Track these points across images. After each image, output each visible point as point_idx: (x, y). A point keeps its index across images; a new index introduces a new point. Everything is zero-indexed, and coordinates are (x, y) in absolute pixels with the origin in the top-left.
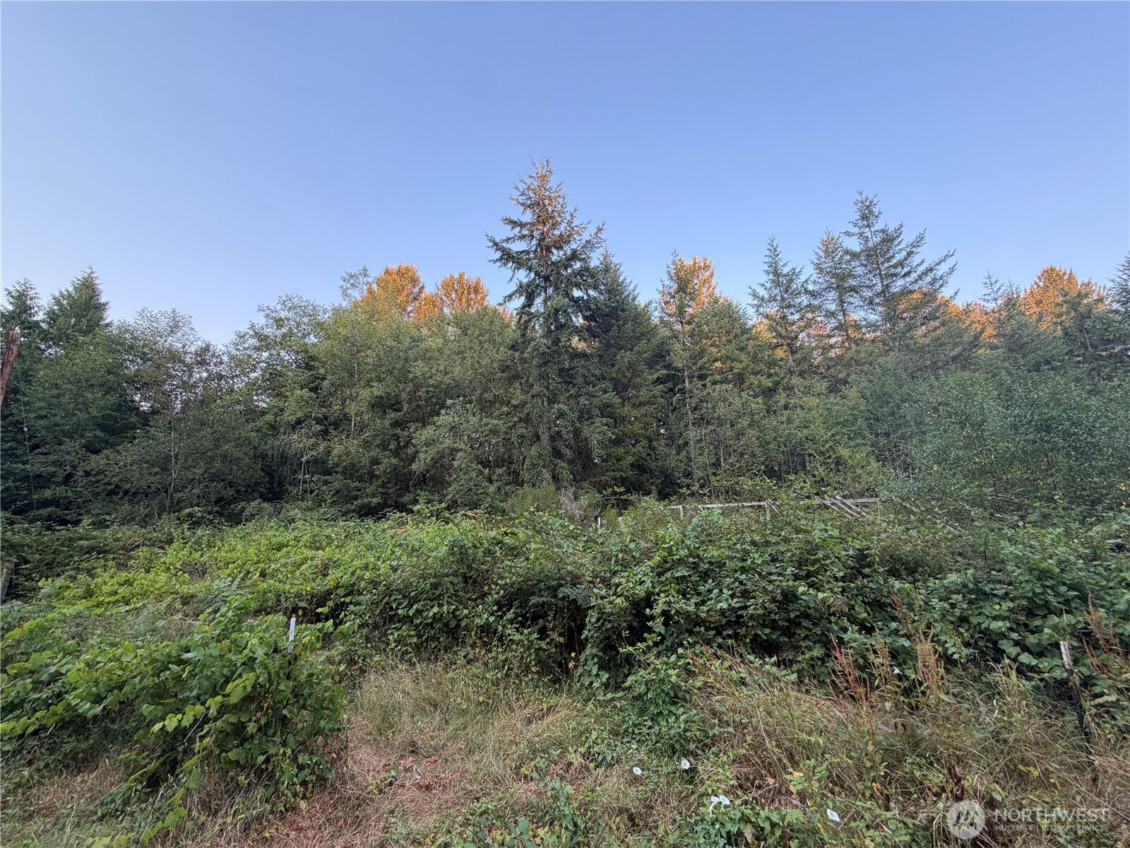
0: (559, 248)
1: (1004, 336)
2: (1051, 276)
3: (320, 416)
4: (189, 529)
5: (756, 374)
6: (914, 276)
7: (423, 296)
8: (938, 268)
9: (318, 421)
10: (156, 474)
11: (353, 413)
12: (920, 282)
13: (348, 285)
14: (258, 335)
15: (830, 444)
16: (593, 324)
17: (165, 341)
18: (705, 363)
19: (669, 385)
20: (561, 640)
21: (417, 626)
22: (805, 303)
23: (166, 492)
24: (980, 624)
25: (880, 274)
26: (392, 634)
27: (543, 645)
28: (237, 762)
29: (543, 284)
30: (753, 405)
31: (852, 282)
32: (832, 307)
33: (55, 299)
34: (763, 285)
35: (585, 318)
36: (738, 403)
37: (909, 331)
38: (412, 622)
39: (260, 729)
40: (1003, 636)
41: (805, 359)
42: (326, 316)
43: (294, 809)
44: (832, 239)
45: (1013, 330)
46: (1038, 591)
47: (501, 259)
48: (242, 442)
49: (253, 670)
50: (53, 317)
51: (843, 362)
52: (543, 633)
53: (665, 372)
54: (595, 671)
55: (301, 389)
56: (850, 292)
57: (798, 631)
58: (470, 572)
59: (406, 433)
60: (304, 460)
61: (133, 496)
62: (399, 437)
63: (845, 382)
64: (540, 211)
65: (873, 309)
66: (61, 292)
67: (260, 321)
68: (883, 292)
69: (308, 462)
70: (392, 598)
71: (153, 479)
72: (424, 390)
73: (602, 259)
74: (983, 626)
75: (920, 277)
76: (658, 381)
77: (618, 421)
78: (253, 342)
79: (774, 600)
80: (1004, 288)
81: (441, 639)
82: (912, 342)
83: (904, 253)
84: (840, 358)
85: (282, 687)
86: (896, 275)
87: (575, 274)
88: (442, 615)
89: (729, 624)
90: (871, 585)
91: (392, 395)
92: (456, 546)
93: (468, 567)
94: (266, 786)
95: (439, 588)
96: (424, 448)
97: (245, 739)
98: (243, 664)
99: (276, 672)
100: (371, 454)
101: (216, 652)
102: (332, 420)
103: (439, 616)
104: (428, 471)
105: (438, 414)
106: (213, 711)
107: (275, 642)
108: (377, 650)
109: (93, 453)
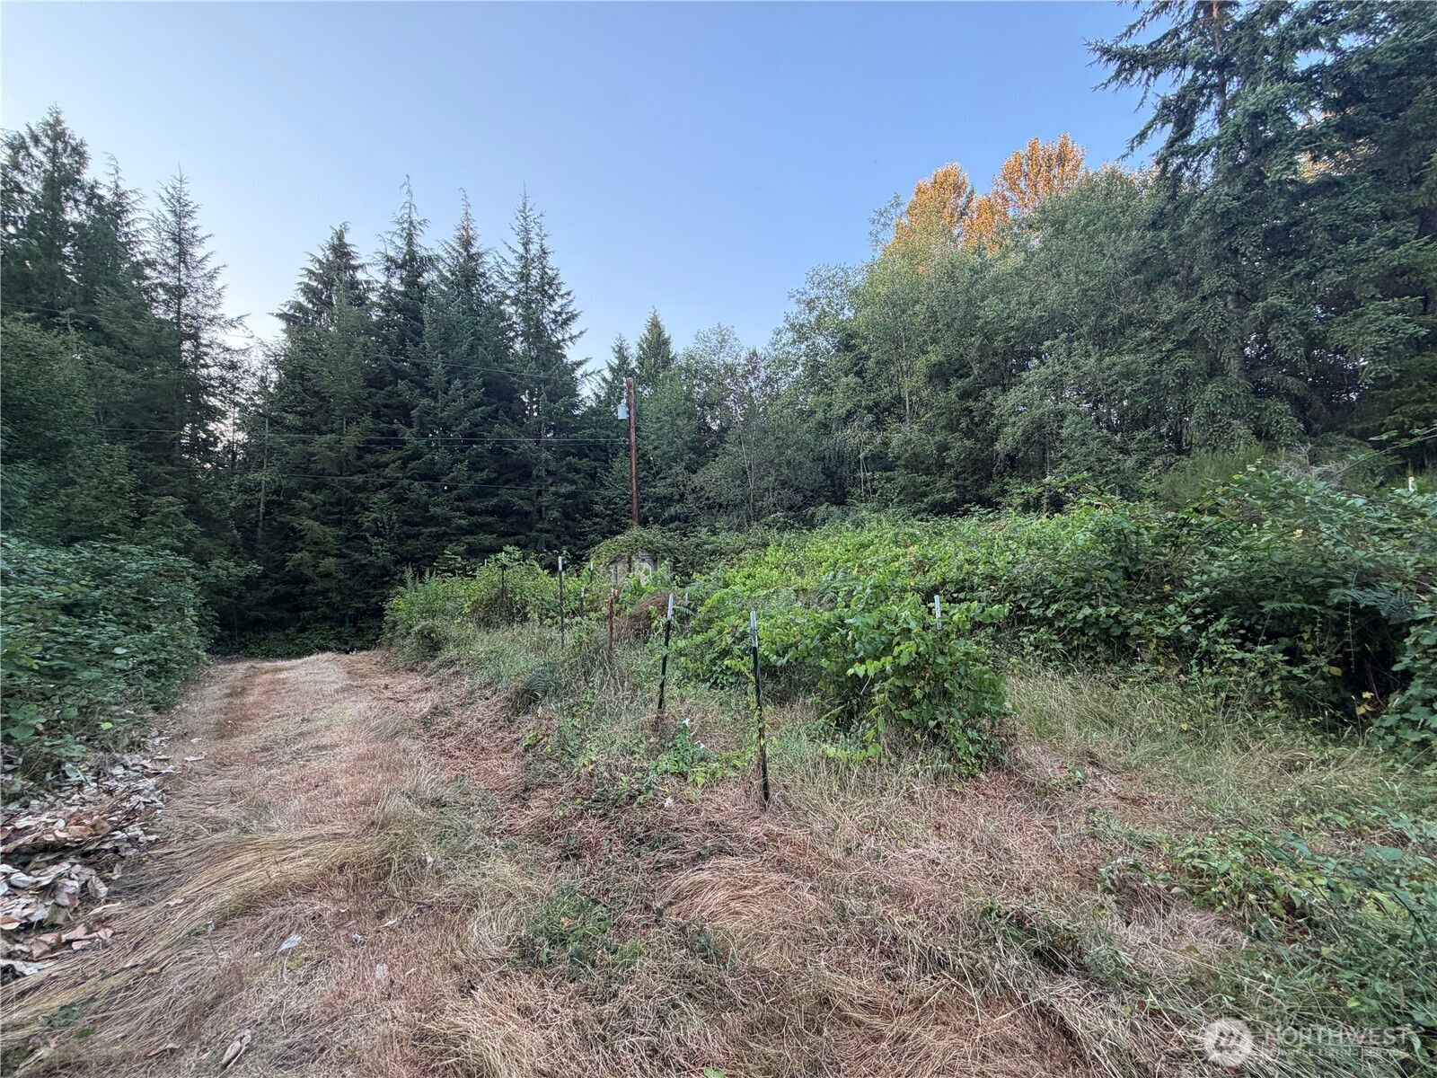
4: (778, 534)
9: (870, 409)
10: (738, 487)
11: (906, 392)
14: (792, 326)
17: (719, 358)
20: (1336, 671)
21: (1061, 629)
23: (748, 503)
26: (1025, 636)
28: (910, 721)
29: (1214, 80)
38: (1052, 625)
39: (925, 697)
42: (860, 278)
43: (975, 776)
47: (1119, 73)
48: (801, 445)
49: (911, 639)
58: (1135, 566)
59: (981, 405)
60: (861, 456)
62: (972, 411)
69: (866, 459)
70: (1019, 596)
71: (737, 491)
72: (1000, 338)
81: (1098, 649)
85: (940, 661)
88: (1097, 619)
91: (955, 357)
92: (1108, 531)
93: (1131, 559)
94: (942, 748)
95: (1088, 586)
96: (1012, 419)
97: (912, 703)
98: (899, 634)
99: (932, 645)
100: (937, 438)
101: (871, 622)
102: (884, 405)
103: (1092, 620)
104: (1018, 450)
105: (1026, 368)
106: (889, 669)
107: (922, 618)
108: (1010, 652)
109: (694, 473)
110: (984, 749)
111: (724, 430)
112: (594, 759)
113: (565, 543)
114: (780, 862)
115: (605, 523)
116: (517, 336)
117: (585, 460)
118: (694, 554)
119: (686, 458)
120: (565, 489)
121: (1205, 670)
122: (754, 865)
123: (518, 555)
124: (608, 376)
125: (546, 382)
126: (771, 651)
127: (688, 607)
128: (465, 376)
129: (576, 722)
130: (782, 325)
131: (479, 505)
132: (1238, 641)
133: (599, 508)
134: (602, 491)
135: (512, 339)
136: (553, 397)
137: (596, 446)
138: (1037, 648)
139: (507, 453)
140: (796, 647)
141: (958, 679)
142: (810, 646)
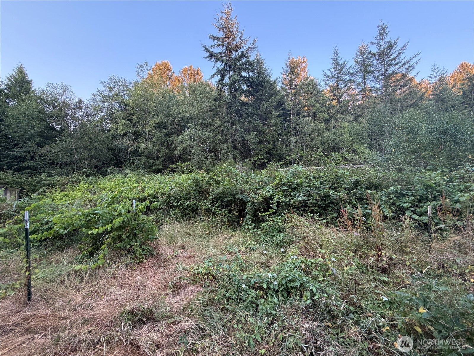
0: (236, 51)
1: (435, 95)
2: (464, 67)
3: (134, 132)
4: (86, 177)
5: (322, 112)
6: (400, 65)
7: (174, 77)
8: (412, 60)
9: (133, 134)
10: (68, 156)
11: (147, 130)
12: (402, 68)
13: (139, 70)
14: (101, 95)
15: (351, 143)
16: (251, 89)
17: (61, 98)
18: (300, 108)
19: (284, 118)
20: (237, 214)
21: (181, 209)
22: (348, 79)
23: (74, 163)
24: (399, 205)
25: (384, 64)
27: (230, 215)
28: (120, 247)
29: (228, 69)
30: (319, 126)
31: (371, 68)
32: (360, 81)
33: (8, 78)
34: (329, 70)
35: (248, 86)
36: (313, 125)
37: (393, 92)
38: (179, 208)
39: (127, 237)
40: (408, 209)
41: (344, 106)
42: (131, 86)
43: (142, 262)
44: (364, 46)
45: (440, 92)
46: (425, 193)
47: (209, 56)
48: (102, 143)
49: (121, 216)
50: (9, 87)
51: (361, 107)
52: (230, 212)
53: (282, 111)
54: (250, 223)
55: (124, 120)
56: (369, 73)
57: (328, 208)
59: (171, 139)
60: (129, 150)
61: (61, 165)
62: (168, 141)
63: (361, 116)
64: (226, 32)
65: (378, 82)
66: (10, 75)
67: (102, 88)
68: (384, 73)
69: (131, 151)
71: (67, 158)
72: (177, 119)
73: (256, 57)
74: (400, 206)
75: (402, 66)
76: (279, 116)
77: (261, 133)
78: (100, 98)
79: (320, 196)
80: (440, 71)
82: (393, 97)
83: (397, 53)
84: (360, 105)
85: (133, 223)
86: (391, 65)
87: (243, 64)
89: (302, 206)
90: (359, 192)
91: (164, 122)
92: (195, 180)
93: (200, 188)
94: (131, 255)
95: (189, 195)
96: (179, 145)
97: (122, 240)
98: (117, 215)
99: (130, 218)
100: (157, 148)
101: (107, 211)
102: (139, 133)
103: (189, 205)
104: (181, 155)
105: (184, 131)
106: (109, 229)
107: (128, 209)
108: (166, 217)
109: (41, 147)
110: (148, 252)
111: (62, 130)
118: (35, 185)
119: (37, 139)
121: (213, 217)
130: (96, 93)
132: (220, 208)
138: (174, 215)
140: (73, 225)
141: (141, 229)
142: (79, 224)
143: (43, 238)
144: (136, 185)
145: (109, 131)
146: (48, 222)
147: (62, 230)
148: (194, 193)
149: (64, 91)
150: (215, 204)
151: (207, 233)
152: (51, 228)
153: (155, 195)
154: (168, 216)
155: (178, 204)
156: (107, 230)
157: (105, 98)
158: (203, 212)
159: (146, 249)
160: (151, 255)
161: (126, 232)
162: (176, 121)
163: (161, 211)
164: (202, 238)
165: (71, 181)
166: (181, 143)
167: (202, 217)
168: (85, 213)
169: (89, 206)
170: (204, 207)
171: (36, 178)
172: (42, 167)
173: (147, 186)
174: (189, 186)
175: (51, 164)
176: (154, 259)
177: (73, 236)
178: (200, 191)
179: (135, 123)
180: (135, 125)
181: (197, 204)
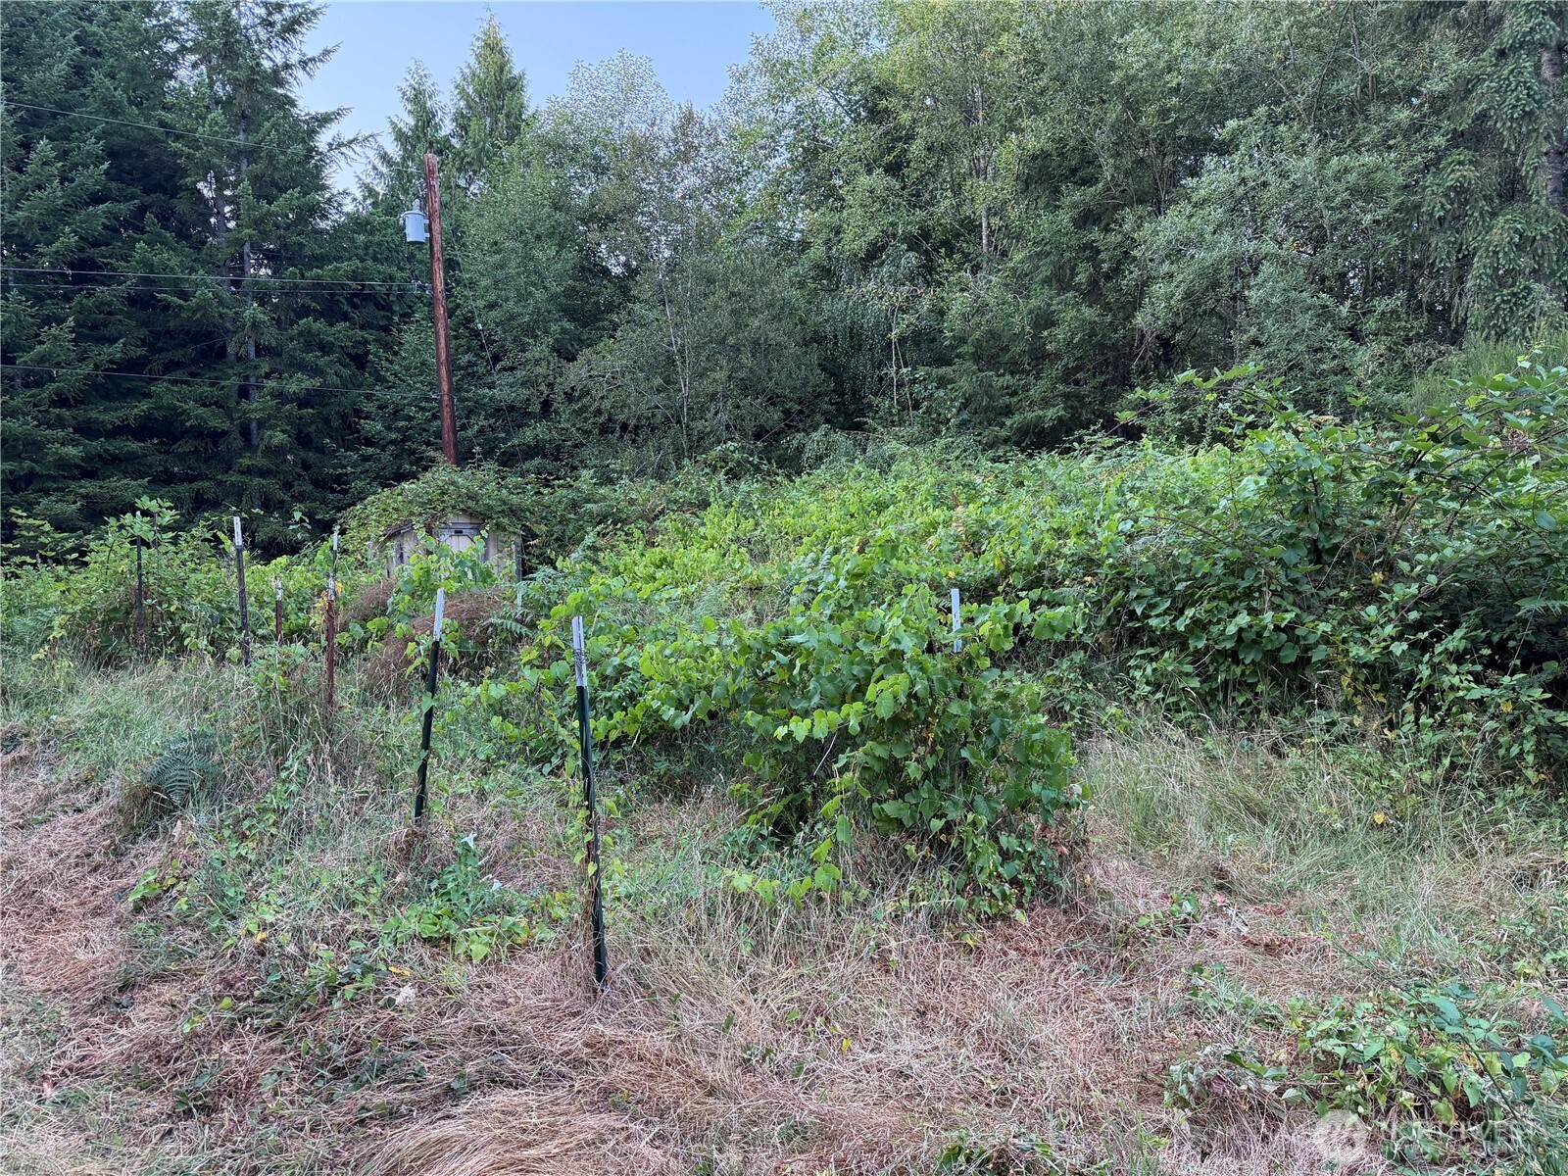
3: (915, 230)
4: (728, 482)
9: (913, 243)
10: (659, 391)
11: (982, 209)
14: (769, 65)
17: (622, 123)
21: (1199, 653)
23: (679, 422)
26: (1138, 667)
28: (900, 822)
33: (457, 86)
38: (1184, 646)
39: (926, 775)
43: (1007, 918)
48: (780, 311)
49: (901, 669)
50: (462, 123)
55: (870, 172)
58: (1328, 538)
59: (1114, 238)
60: (893, 335)
61: (633, 431)
62: (1097, 251)
66: (461, 71)
69: (902, 340)
70: (1133, 594)
71: (656, 400)
72: (1152, 109)
78: (763, 82)
81: (1260, 688)
85: (954, 709)
88: (1259, 634)
91: (1072, 143)
92: (1289, 474)
93: (1323, 526)
94: (952, 868)
95: (1250, 574)
96: (1166, 267)
97: (904, 789)
98: (882, 661)
99: (941, 681)
100: (1034, 303)
101: (836, 639)
102: (938, 235)
103: (1250, 636)
104: (1176, 328)
105: (1194, 173)
106: (853, 724)
107: (928, 632)
108: (1111, 696)
109: (569, 360)
110: (1028, 869)
111: (632, 273)
112: (270, 919)
113: (301, 498)
114: (606, 1092)
115: (386, 457)
116: (183, 50)
117: (342, 325)
118: (563, 521)
119: (554, 328)
120: (298, 384)
121: (1423, 719)
122: (554, 1102)
123: (168, 517)
124: (394, 150)
125: (251, 154)
126: (667, 700)
127: (521, 622)
128: (65, 134)
129: (248, 849)
130: (746, 60)
131: (106, 415)
132: (1479, 668)
133: (373, 427)
134: (378, 391)
135: (173, 58)
136: (267, 188)
137: (361, 297)
138: (1157, 687)
139: (167, 307)
140: (709, 689)
141: (989, 743)
142: (733, 689)
143: (613, 736)
144: (940, 514)
145: (804, 245)
146: (622, 671)
147: (672, 711)
148: (1280, 562)
149: (630, 89)
150: (1438, 636)
151: (1379, 818)
152: (632, 697)
153: (1042, 566)
154: (1121, 690)
155: (1181, 625)
156: (843, 729)
157: (784, 77)
158: (1346, 680)
159: (1020, 857)
160: (1047, 890)
161: (921, 750)
162: (1148, 119)
163: (1079, 656)
164: (1348, 848)
165: (676, 502)
166: (1175, 254)
167: (1336, 715)
168: (752, 643)
169: (750, 613)
170: (1357, 651)
171: (565, 492)
172: (576, 446)
173: (993, 517)
174: (1246, 514)
175: (605, 430)
176: (1063, 918)
177: (707, 740)
178: (1324, 544)
179: (920, 180)
180: (918, 195)
181: (1301, 631)
